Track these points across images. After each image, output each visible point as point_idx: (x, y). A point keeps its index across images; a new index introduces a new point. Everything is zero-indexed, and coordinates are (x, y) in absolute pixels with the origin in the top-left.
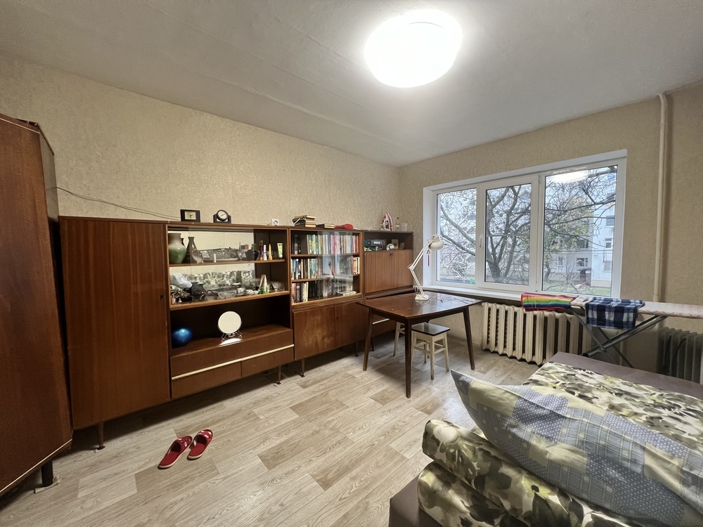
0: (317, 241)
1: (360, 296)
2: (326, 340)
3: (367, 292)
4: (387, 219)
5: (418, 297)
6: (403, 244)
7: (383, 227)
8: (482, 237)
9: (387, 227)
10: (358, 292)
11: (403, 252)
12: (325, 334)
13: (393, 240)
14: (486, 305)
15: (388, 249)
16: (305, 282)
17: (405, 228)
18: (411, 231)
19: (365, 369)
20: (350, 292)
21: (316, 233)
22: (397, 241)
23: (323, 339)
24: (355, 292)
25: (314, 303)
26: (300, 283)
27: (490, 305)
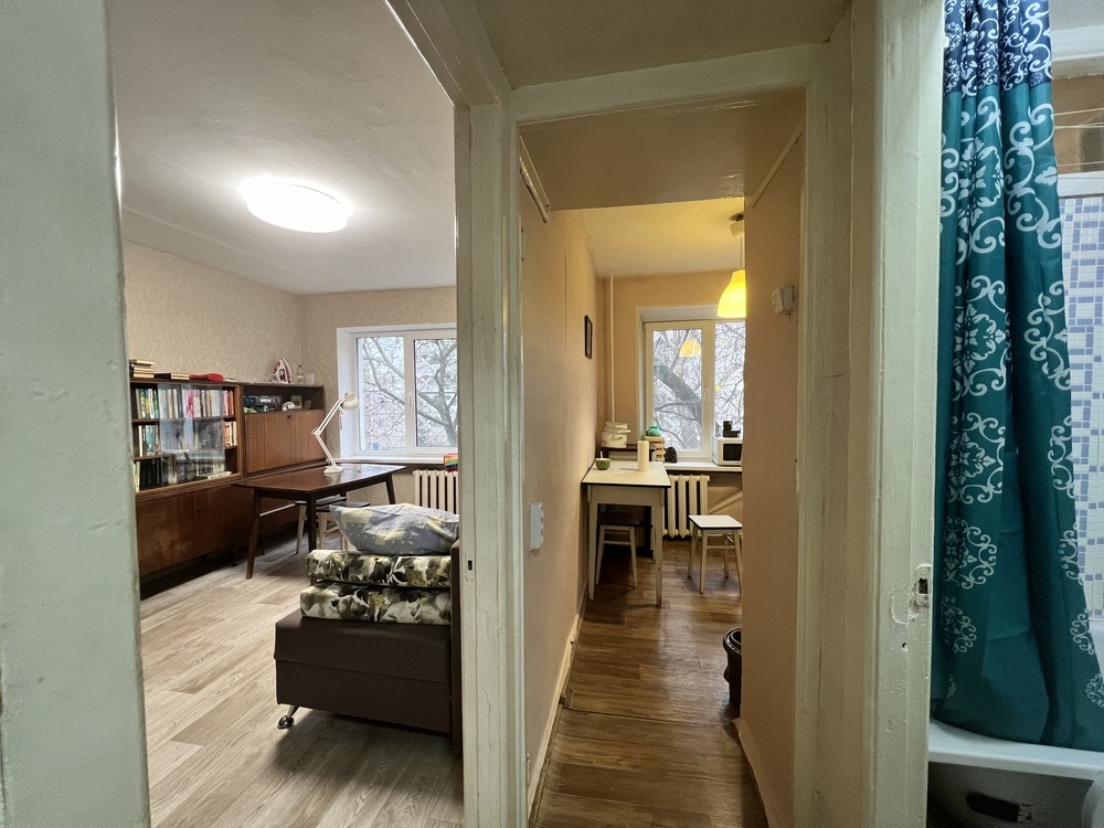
0: (156, 398)
1: (240, 477)
2: (178, 546)
3: (250, 471)
4: (282, 366)
5: (328, 470)
6: (309, 402)
7: (275, 378)
8: (412, 394)
9: (282, 378)
10: (235, 471)
11: (308, 413)
12: (176, 537)
13: (293, 397)
14: (417, 473)
15: (284, 409)
16: (134, 462)
17: (311, 380)
18: (320, 384)
19: (250, 576)
20: (219, 473)
21: (155, 387)
22: (299, 398)
23: (172, 546)
24: (228, 473)
25: (152, 493)
27: (421, 472)
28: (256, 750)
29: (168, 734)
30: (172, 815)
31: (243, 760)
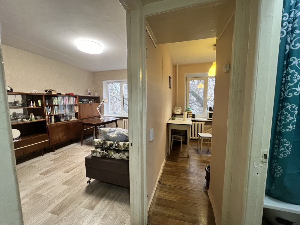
0: (57, 99)
1: (79, 120)
2: (64, 137)
3: (81, 118)
4: (89, 91)
5: (101, 119)
6: (96, 101)
7: (87, 94)
8: (122, 99)
9: (89, 94)
10: (77, 118)
11: (96, 104)
12: (64, 134)
13: (92, 99)
15: (90, 102)
16: (53, 115)
17: (96, 95)
18: (99, 96)
19: (82, 145)
20: (74, 119)
21: (57, 97)
22: (93, 100)
23: (63, 137)
24: (76, 119)
25: (57, 124)
26: (51, 116)
27: (125, 120)
28: (81, 188)
29: (61, 182)
30: (61, 202)
31: (78, 191)
